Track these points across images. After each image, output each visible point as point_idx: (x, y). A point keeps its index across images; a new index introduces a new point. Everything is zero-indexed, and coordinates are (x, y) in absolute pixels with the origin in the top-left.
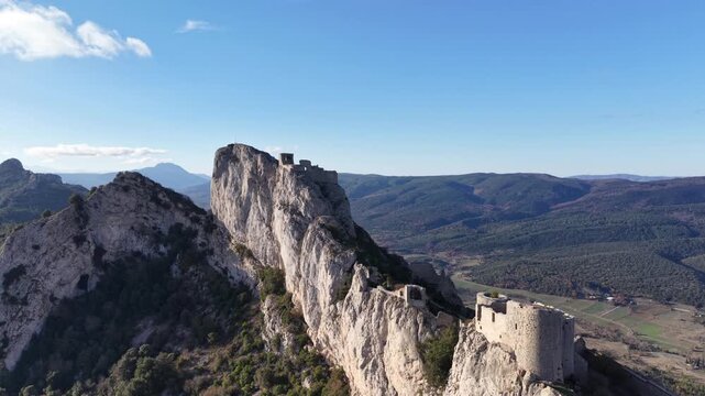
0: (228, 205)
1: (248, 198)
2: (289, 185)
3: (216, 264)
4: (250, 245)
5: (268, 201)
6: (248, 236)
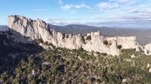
3: (17, 41)
6: (28, 34)
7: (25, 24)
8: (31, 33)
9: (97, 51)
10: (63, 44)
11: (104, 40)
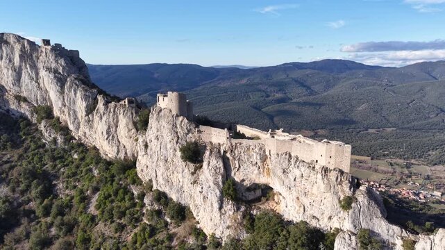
0: (5, 71)
1: (20, 67)
2: (50, 58)
4: (24, 94)
5: (34, 68)
6: (23, 89)
7: (17, 59)
8: (30, 87)
9: (160, 185)
10: (87, 131)
11: (192, 138)
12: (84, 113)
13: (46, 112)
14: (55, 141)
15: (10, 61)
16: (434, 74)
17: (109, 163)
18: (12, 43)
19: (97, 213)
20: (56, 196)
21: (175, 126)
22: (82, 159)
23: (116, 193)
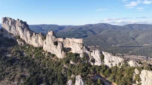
0: (7, 27)
2: (20, 23)
3: (5, 36)
4: (12, 33)
5: (15, 26)
6: (12, 31)
7: (10, 24)
8: (14, 31)
9: (49, 51)
10: (30, 41)
11: (56, 40)
12: (29, 37)
13: (18, 37)
14: (21, 44)
15: (8, 24)
16: (133, 28)
17: (36, 48)
18: (8, 20)
19: (34, 58)
20: (24, 56)
21: (52, 38)
22: (29, 48)
23: (39, 54)
